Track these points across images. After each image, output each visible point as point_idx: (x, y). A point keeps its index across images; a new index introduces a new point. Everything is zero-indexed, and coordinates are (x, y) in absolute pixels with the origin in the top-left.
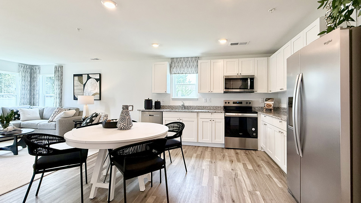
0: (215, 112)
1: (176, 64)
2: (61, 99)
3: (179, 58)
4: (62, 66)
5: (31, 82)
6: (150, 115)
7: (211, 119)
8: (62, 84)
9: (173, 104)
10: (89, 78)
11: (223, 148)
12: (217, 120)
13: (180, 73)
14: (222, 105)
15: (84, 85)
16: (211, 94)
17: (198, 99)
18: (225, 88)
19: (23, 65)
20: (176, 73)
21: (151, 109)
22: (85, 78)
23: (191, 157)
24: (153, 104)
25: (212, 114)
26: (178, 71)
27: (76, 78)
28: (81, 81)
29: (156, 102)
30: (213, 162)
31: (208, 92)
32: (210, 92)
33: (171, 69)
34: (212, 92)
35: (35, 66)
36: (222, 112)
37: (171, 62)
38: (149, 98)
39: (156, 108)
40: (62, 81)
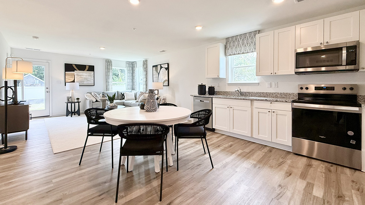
0: (277, 101)
1: (232, 44)
2: (147, 85)
3: (235, 36)
4: (147, 60)
5: (132, 73)
6: (200, 101)
7: (270, 110)
8: (147, 74)
9: (228, 89)
10: (161, 67)
11: (289, 152)
12: (279, 112)
13: (235, 53)
14: (297, 91)
15: (159, 74)
16: (274, 76)
17: (259, 83)
18: (296, 68)
19: (128, 63)
20: (231, 54)
21: (205, 94)
22: (159, 67)
23: (233, 153)
24: (207, 90)
25: (271, 103)
26: (233, 52)
27: (154, 68)
28: (157, 70)
29: (210, 88)
30: (257, 167)
31: (270, 74)
32: (272, 74)
33: (226, 51)
34: (276, 74)
35: (134, 62)
36: (287, 101)
37: (226, 42)
38: (202, 84)
39: (210, 94)
40: (147, 71)
